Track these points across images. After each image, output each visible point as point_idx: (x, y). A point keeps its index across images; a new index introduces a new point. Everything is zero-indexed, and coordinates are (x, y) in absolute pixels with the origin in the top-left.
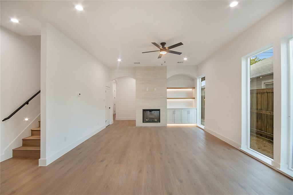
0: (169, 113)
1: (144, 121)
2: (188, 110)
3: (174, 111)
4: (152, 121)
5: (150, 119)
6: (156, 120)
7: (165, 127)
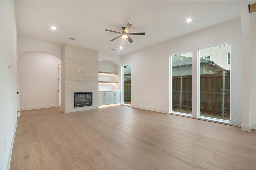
0: (100, 95)
1: (75, 106)
2: (115, 92)
3: (104, 93)
4: (84, 105)
5: (81, 103)
6: (88, 103)
7: (97, 110)
